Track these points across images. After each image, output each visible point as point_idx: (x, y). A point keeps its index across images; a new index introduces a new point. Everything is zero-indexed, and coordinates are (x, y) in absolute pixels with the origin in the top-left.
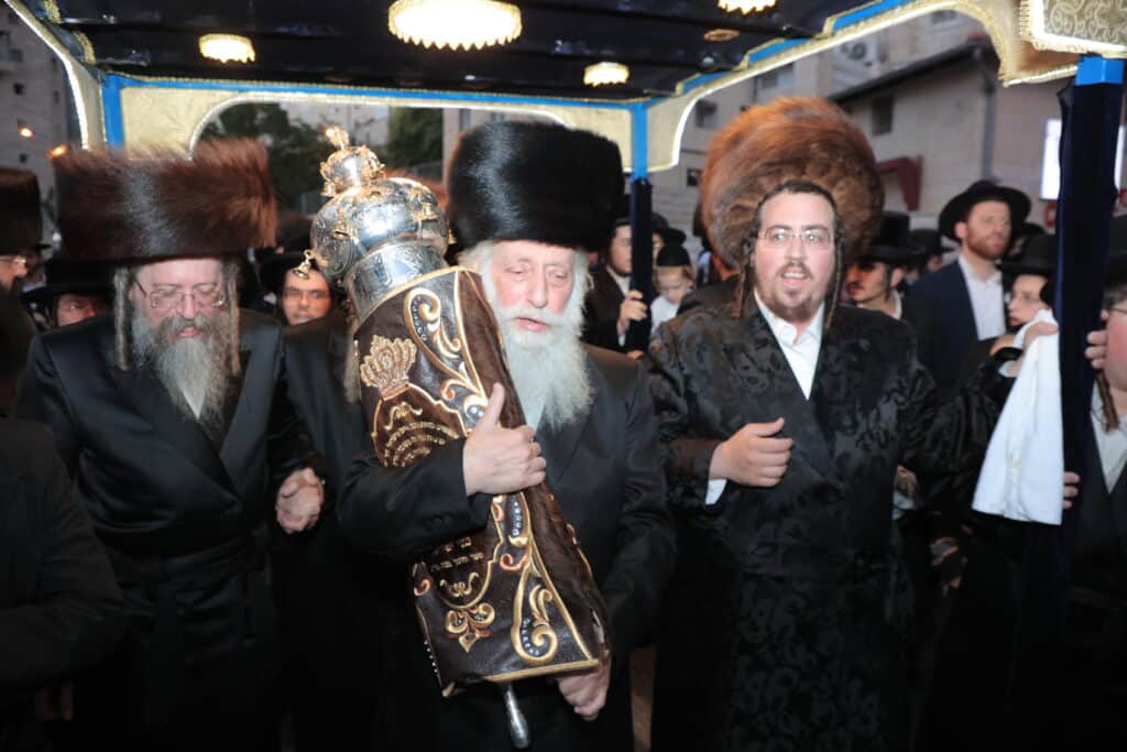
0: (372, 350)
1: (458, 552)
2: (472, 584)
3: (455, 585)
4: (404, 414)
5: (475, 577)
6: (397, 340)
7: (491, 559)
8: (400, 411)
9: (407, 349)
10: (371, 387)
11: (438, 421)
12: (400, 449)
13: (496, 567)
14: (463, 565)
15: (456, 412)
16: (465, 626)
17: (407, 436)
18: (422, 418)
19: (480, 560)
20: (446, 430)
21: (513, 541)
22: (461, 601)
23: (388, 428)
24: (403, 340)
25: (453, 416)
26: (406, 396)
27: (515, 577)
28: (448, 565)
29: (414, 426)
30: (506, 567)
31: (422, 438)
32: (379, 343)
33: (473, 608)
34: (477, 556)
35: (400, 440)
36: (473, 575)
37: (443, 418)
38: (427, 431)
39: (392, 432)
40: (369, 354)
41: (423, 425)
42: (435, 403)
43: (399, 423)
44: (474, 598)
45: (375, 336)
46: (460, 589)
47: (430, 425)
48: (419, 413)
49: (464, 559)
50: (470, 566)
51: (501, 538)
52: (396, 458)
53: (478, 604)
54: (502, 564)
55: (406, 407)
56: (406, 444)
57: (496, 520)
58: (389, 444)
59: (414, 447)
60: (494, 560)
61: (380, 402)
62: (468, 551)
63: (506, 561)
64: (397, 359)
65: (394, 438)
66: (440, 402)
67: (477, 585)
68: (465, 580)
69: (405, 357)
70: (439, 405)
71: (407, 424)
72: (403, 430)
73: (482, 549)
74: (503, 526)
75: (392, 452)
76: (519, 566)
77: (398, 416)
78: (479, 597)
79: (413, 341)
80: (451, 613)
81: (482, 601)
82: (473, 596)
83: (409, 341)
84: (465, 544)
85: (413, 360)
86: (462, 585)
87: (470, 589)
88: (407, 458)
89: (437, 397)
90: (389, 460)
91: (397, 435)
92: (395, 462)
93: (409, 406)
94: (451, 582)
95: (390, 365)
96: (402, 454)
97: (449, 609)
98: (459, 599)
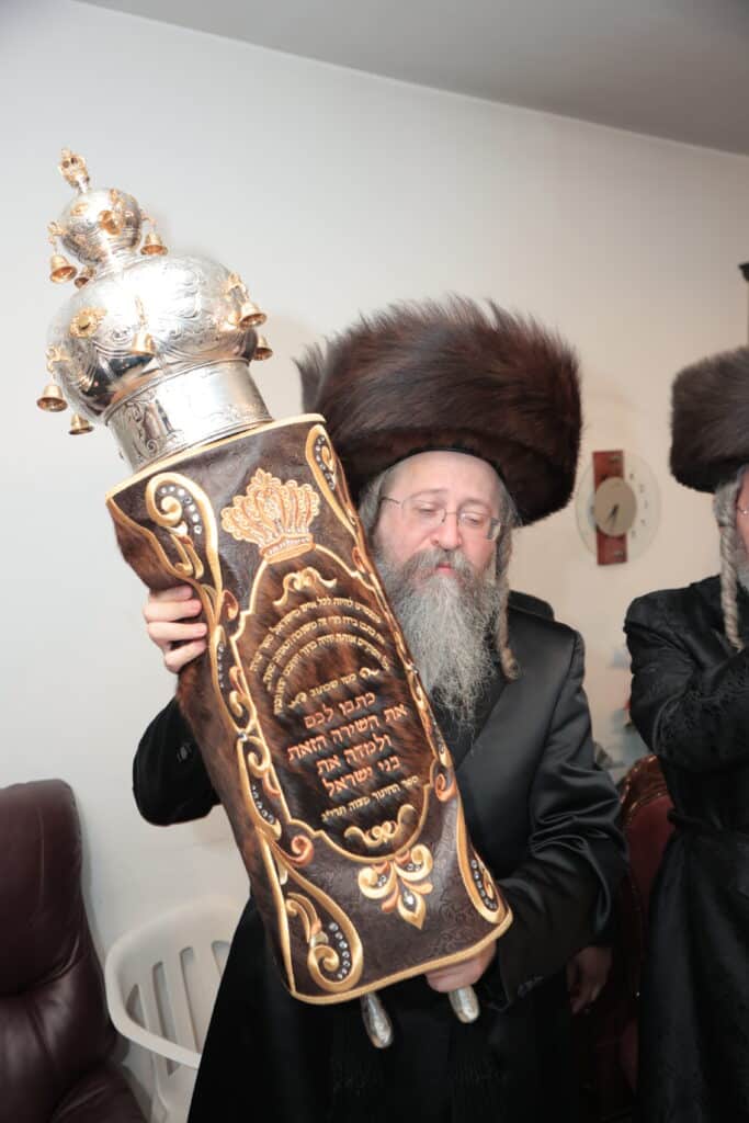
0: (250, 489)
1: (383, 781)
2: (403, 821)
3: (375, 830)
4: (307, 583)
5: (408, 812)
6: (292, 483)
7: (428, 781)
8: (301, 580)
9: (305, 498)
10: (243, 542)
11: (357, 599)
12: (297, 635)
13: (433, 793)
14: (390, 797)
15: (373, 589)
16: (391, 884)
17: (314, 616)
18: (336, 593)
19: (413, 787)
20: (367, 611)
22: (385, 850)
23: (277, 603)
24: (299, 482)
25: (373, 595)
26: (311, 560)
28: (363, 802)
29: (325, 602)
30: (439, 795)
31: (336, 619)
32: (263, 482)
33: (402, 855)
34: (408, 783)
35: (299, 623)
36: (404, 809)
37: (366, 597)
38: (345, 612)
39: (286, 609)
40: (245, 494)
41: (339, 601)
42: (354, 574)
43: (299, 597)
44: (405, 840)
45: (259, 470)
46: (384, 833)
47: (348, 602)
48: (331, 584)
49: (393, 789)
50: (406, 796)
52: (284, 650)
53: (410, 848)
54: (436, 790)
55: (309, 574)
56: (306, 628)
57: (426, 730)
58: (279, 628)
59: (322, 631)
60: (431, 785)
61: (264, 567)
62: (397, 778)
63: (439, 785)
64: (290, 508)
65: (288, 618)
66: (358, 573)
67: (410, 822)
68: (393, 818)
69: (303, 508)
70: (357, 578)
71: (314, 599)
72: (305, 607)
73: (417, 771)
75: (281, 639)
76: (449, 790)
77: (298, 586)
78: (414, 837)
79: (316, 488)
80: (367, 874)
81: (419, 841)
82: (406, 837)
83: (308, 487)
84: (394, 765)
85: (316, 512)
86: (388, 824)
87: (399, 827)
88: (305, 650)
89: (354, 568)
90: (268, 656)
91: (295, 614)
92: (278, 658)
93: (316, 574)
94: (366, 827)
95: (279, 514)
96: (301, 644)
97: (361, 865)
98: (383, 845)
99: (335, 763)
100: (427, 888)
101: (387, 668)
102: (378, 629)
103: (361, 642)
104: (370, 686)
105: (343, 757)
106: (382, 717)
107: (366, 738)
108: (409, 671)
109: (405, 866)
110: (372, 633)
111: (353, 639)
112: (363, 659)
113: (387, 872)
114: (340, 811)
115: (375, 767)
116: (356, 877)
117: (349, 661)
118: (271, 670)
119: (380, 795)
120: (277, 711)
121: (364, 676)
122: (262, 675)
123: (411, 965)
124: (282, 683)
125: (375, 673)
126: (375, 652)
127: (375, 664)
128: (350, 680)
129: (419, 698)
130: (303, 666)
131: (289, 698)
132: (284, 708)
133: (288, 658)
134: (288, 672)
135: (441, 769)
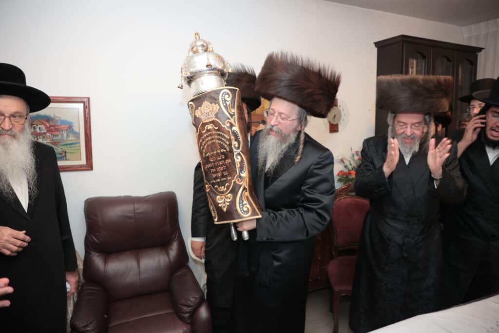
0: (203, 106)
1: (223, 176)
2: (226, 187)
3: (221, 187)
4: (211, 128)
5: (227, 185)
6: (213, 104)
8: (210, 127)
9: (216, 107)
10: (198, 118)
11: (223, 132)
12: (207, 139)
13: (235, 182)
14: (224, 181)
15: (230, 130)
16: (223, 201)
17: (211, 135)
18: (218, 130)
19: (230, 179)
20: (225, 135)
21: (242, 175)
24: (215, 104)
25: (229, 131)
26: (213, 122)
27: (240, 186)
28: (219, 180)
29: (214, 132)
30: (238, 183)
31: (216, 137)
32: (206, 104)
33: (226, 195)
34: (229, 178)
35: (207, 136)
36: (227, 184)
37: (225, 131)
38: (219, 135)
39: (205, 133)
40: (201, 106)
41: (218, 132)
42: (223, 126)
43: (208, 131)
44: (227, 192)
45: (205, 101)
46: (222, 189)
47: (220, 133)
48: (217, 128)
49: (225, 179)
50: (226, 181)
51: (238, 174)
52: (204, 142)
54: (237, 182)
56: (210, 138)
57: (237, 167)
58: (203, 138)
59: (212, 139)
60: (235, 180)
61: (201, 123)
62: (226, 176)
63: (238, 180)
64: (211, 110)
65: (205, 135)
66: (225, 126)
67: (228, 188)
68: (224, 185)
69: (214, 109)
70: (224, 127)
71: (212, 131)
72: (209, 133)
73: (231, 176)
74: (239, 169)
75: (203, 140)
76: (242, 183)
77: (209, 128)
78: (228, 191)
79: (219, 105)
80: (218, 197)
81: (229, 193)
82: (226, 191)
83: (217, 105)
84: (226, 173)
85: (217, 110)
86: (223, 187)
87: (226, 189)
88: (209, 143)
89: (224, 124)
90: (201, 143)
91: (207, 134)
92: (203, 144)
93: (213, 126)
94: (219, 186)
95: (208, 111)
96: (207, 142)
97: (218, 195)
98: (222, 191)
99: (214, 170)
100: (228, 204)
101: (228, 150)
102: (228, 140)
103: (222, 143)
104: (223, 153)
105: (216, 170)
106: (225, 162)
107: (221, 166)
108: (235, 152)
109: (226, 198)
110: (225, 140)
111: (220, 142)
112: (222, 147)
113: (222, 199)
114: (214, 181)
115: (222, 173)
116: (216, 197)
117: (219, 147)
118: (202, 147)
119: (222, 180)
120: (204, 156)
121: (222, 151)
122: (201, 147)
123: (226, 220)
124: (204, 150)
125: (225, 151)
126: (226, 146)
127: (225, 149)
128: (219, 151)
129: (238, 159)
130: (208, 146)
131: (206, 154)
132: (205, 156)
133: (205, 145)
134: (205, 147)
135: (240, 177)
